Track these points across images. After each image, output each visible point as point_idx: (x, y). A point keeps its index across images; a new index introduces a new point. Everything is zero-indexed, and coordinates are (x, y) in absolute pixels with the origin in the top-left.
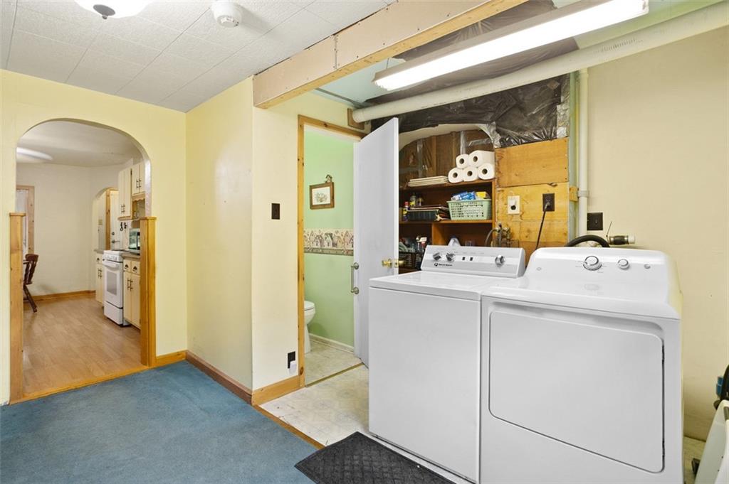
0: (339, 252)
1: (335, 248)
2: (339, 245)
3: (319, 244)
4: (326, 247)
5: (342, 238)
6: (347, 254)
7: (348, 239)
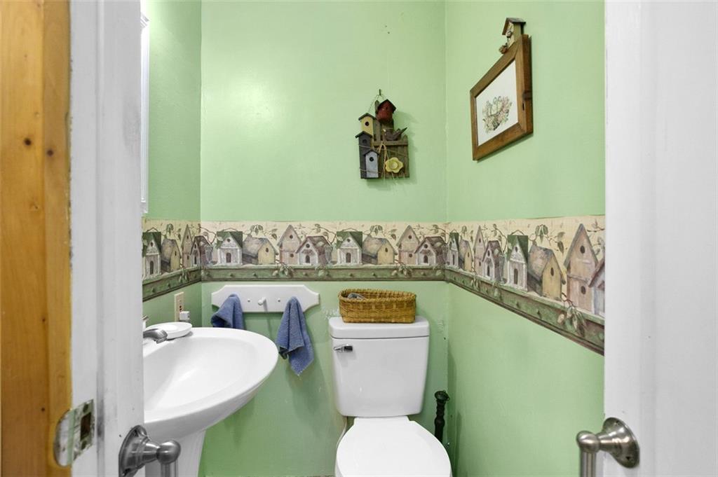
0: (547, 315)
1: (534, 294)
2: (550, 283)
3: (493, 269)
4: (509, 284)
5: (561, 257)
6: (581, 338)
7: (583, 265)
